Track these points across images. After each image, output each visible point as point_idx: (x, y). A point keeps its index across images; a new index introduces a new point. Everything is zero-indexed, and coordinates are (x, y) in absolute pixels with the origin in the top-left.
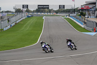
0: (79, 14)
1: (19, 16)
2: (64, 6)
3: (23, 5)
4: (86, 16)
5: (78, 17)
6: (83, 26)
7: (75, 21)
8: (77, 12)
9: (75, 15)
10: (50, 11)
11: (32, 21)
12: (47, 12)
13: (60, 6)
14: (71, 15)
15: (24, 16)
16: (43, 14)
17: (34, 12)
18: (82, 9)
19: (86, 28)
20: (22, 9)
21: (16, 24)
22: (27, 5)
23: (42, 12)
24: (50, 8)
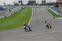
0: (55, 6)
1: (17, 8)
2: (45, 1)
3: (19, 1)
4: (60, 7)
5: (54, 8)
6: (57, 14)
7: (52, 10)
8: (54, 5)
9: (52, 6)
10: (36, 5)
11: (25, 11)
12: (35, 5)
13: (42, 1)
14: (49, 7)
15: (20, 8)
16: (32, 6)
17: (26, 5)
18: (57, 3)
19: (59, 15)
20: (18, 3)
21: (15, 13)
22: (22, 1)
23: (31, 5)
24: (36, 3)
